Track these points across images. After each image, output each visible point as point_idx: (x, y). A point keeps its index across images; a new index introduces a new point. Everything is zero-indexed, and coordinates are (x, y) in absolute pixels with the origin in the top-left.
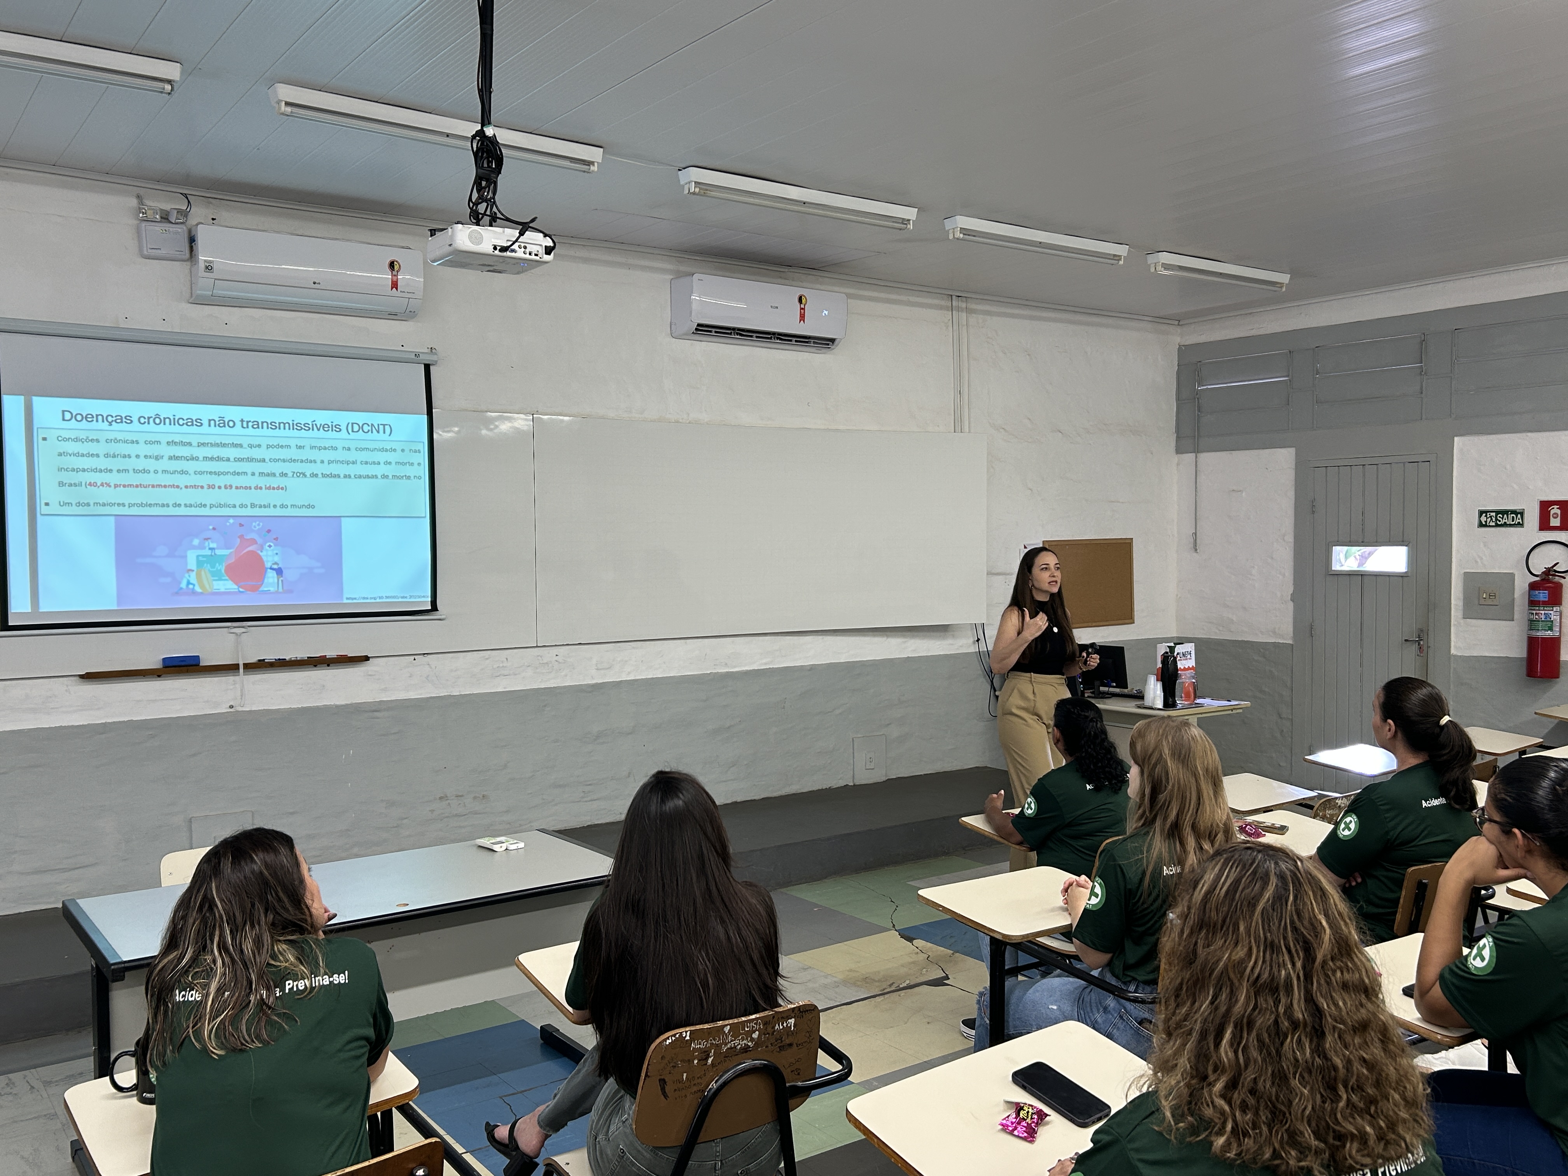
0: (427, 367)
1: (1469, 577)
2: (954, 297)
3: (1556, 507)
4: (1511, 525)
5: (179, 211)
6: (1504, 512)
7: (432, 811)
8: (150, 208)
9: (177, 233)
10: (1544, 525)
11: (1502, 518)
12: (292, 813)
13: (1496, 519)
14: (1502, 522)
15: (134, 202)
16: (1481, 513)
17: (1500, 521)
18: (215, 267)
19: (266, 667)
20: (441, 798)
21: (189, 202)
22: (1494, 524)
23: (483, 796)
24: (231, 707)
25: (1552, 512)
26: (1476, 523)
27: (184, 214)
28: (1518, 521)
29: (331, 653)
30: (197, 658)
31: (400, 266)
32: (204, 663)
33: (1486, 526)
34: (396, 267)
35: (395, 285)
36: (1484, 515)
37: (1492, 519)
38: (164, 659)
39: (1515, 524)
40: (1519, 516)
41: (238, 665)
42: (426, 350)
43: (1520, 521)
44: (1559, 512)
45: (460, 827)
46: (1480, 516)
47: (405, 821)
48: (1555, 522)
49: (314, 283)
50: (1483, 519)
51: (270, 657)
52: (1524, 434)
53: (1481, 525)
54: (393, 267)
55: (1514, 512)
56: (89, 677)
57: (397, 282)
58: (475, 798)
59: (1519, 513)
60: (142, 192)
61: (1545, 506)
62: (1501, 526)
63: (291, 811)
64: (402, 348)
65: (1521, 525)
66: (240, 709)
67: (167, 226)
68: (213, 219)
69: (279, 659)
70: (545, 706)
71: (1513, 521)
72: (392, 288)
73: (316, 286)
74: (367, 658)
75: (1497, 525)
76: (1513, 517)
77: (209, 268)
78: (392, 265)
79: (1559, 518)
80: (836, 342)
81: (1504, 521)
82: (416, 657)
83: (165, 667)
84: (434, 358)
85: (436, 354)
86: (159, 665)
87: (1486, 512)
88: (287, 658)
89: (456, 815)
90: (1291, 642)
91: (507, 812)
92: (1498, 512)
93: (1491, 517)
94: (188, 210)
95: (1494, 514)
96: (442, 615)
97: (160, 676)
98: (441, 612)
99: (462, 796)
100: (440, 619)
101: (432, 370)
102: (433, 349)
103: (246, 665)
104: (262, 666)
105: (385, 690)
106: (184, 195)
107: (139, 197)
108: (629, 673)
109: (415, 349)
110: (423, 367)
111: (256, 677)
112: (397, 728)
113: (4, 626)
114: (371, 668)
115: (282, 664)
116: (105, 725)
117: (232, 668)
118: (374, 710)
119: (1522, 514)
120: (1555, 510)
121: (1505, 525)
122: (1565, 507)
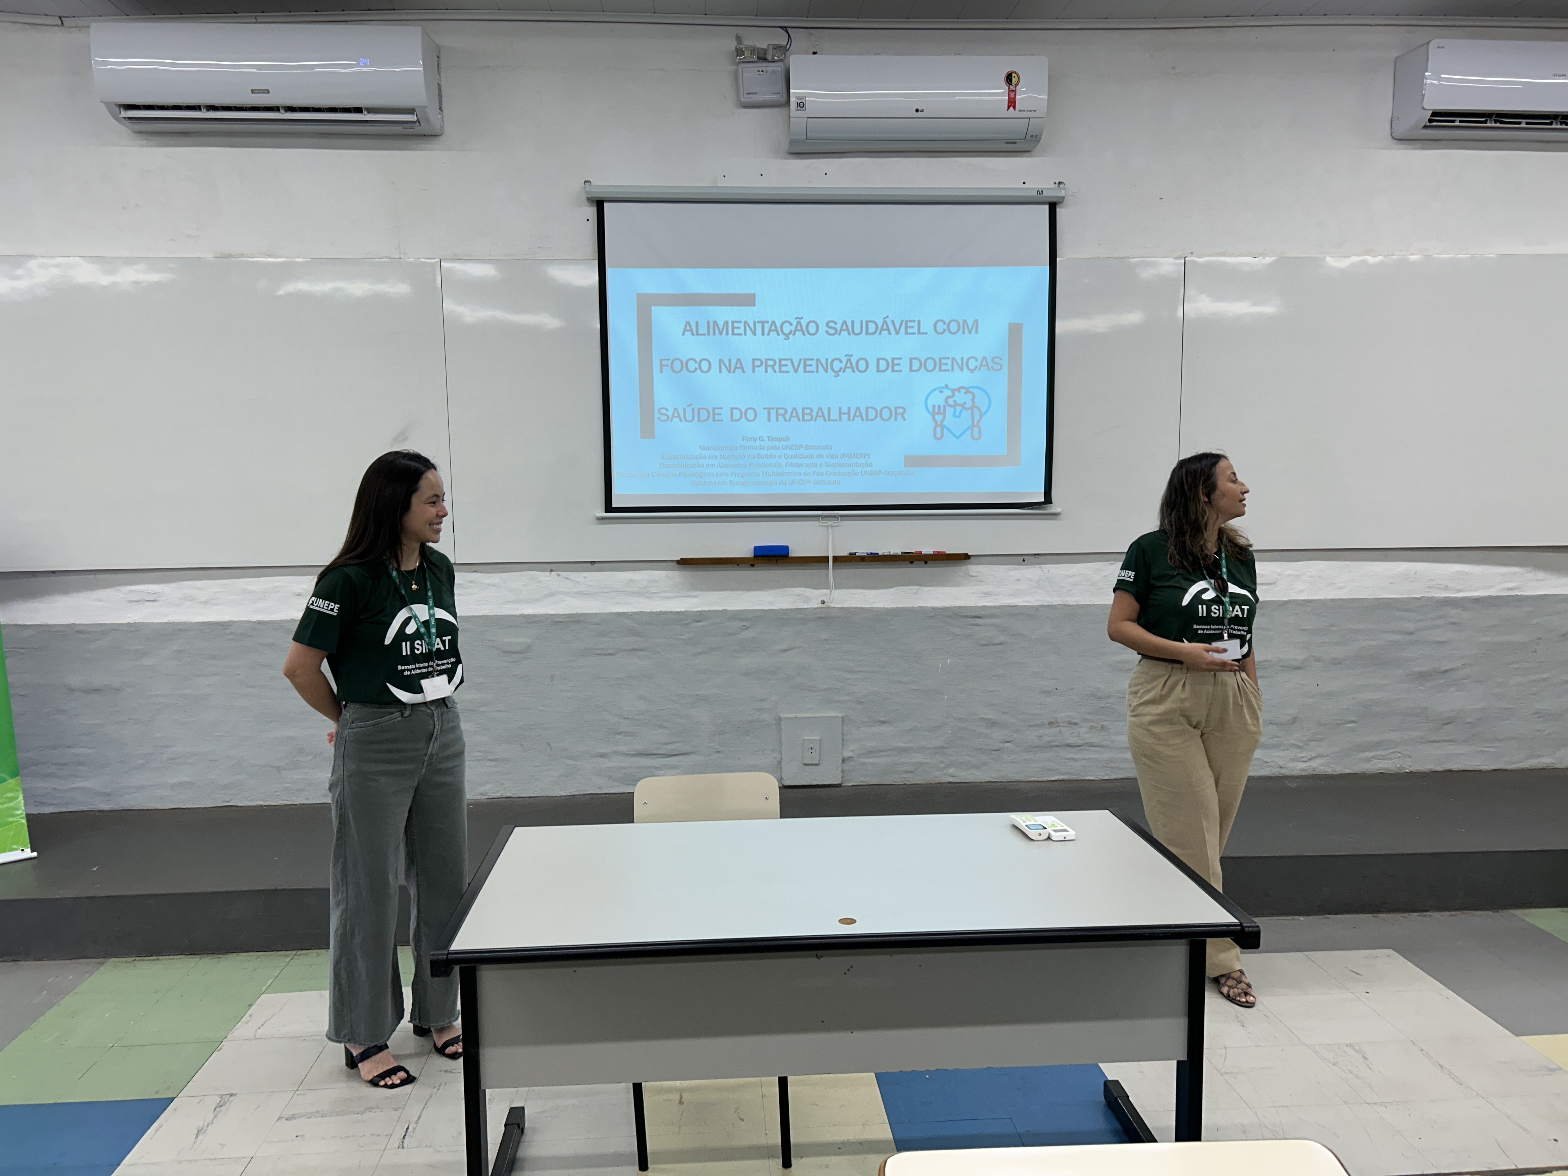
0: (1053, 207)
5: (777, 47)
7: (1040, 737)
8: (747, 48)
9: (774, 72)
12: (883, 722)
15: (734, 44)
18: (807, 106)
19: (856, 561)
20: (1050, 723)
21: (789, 36)
23: (1102, 727)
24: (823, 602)
27: (783, 50)
29: (928, 550)
30: (786, 548)
31: (1019, 78)
32: (794, 553)
34: (1014, 80)
35: (1012, 103)
38: (756, 548)
41: (828, 557)
42: (1053, 186)
45: (1073, 759)
47: (1008, 745)
49: (917, 111)
51: (863, 551)
54: (1011, 81)
56: (684, 563)
57: (1015, 99)
58: (1092, 727)
60: (740, 31)
63: (883, 719)
64: (1024, 186)
66: (832, 605)
67: (762, 66)
68: (814, 53)
69: (871, 553)
72: (1009, 108)
73: (919, 114)
74: (966, 557)
77: (801, 105)
78: (1009, 78)
82: (1025, 558)
83: (756, 556)
84: (1062, 193)
85: (1064, 188)
86: (748, 553)
88: (880, 553)
89: (1069, 746)
94: (788, 46)
96: (1059, 510)
97: (752, 566)
98: (1055, 508)
99: (1075, 724)
100: (1055, 515)
101: (1059, 210)
102: (1060, 183)
103: (836, 559)
104: (852, 560)
105: (988, 594)
106: (785, 28)
107: (738, 38)
108: (1301, 591)
109: (1040, 186)
110: (1047, 207)
111: (848, 572)
112: (1001, 638)
113: (609, 508)
114: (973, 569)
115: (874, 559)
116: (701, 613)
117: (822, 561)
118: (974, 615)
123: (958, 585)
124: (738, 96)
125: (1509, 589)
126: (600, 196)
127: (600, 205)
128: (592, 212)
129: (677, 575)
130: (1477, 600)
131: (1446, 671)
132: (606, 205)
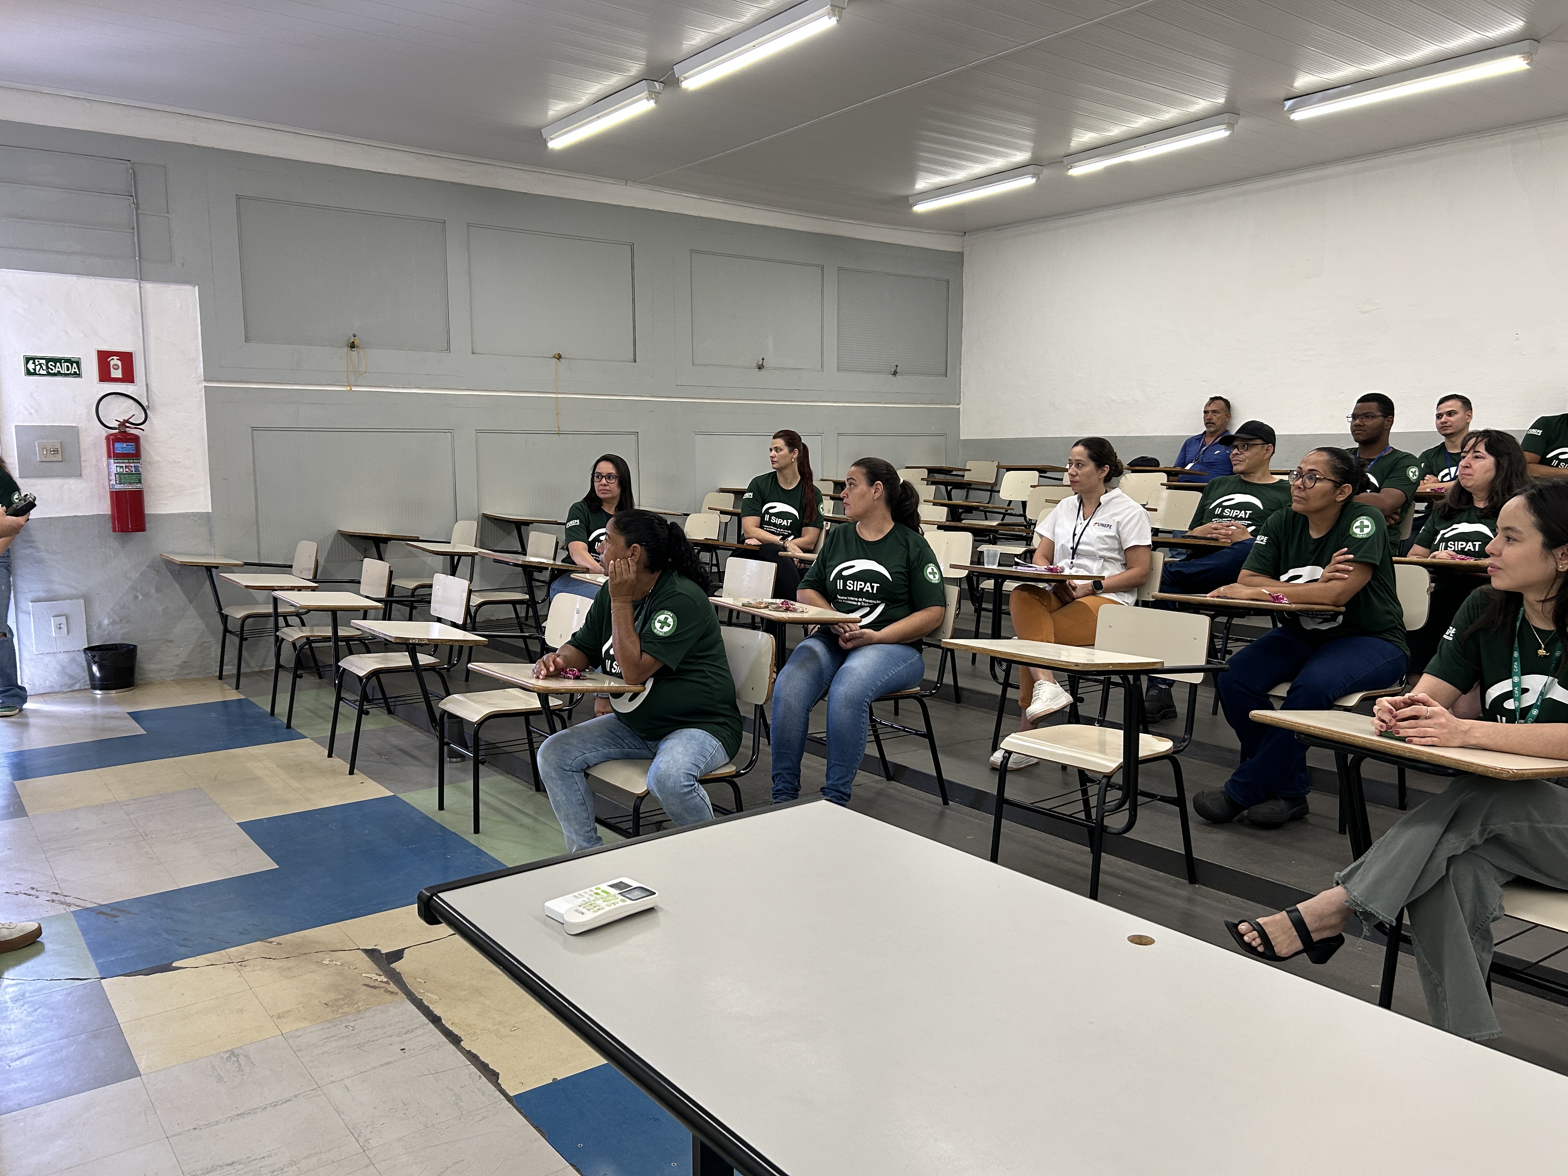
1: (22, 431)
3: (115, 358)
4: (66, 375)
6: (56, 360)
10: (105, 376)
11: (55, 367)
13: (48, 368)
14: (55, 371)
16: (28, 360)
17: (52, 370)
22: (45, 372)
25: (112, 363)
26: (23, 370)
28: (73, 370)
33: (35, 374)
36: (31, 362)
37: (41, 367)
39: (71, 374)
40: (75, 365)
43: (77, 370)
44: (119, 363)
46: (27, 362)
48: (117, 374)
50: (31, 366)
53: (29, 373)
55: (68, 360)
59: (74, 362)
61: (104, 357)
62: (54, 375)
65: (77, 375)
71: (68, 370)
75: (49, 374)
76: (67, 366)
79: (120, 370)
81: (57, 369)
87: (34, 359)
92: (48, 360)
93: (40, 364)
95: (44, 361)
119: (78, 363)
120: (115, 361)
121: (59, 374)
122: (127, 359)
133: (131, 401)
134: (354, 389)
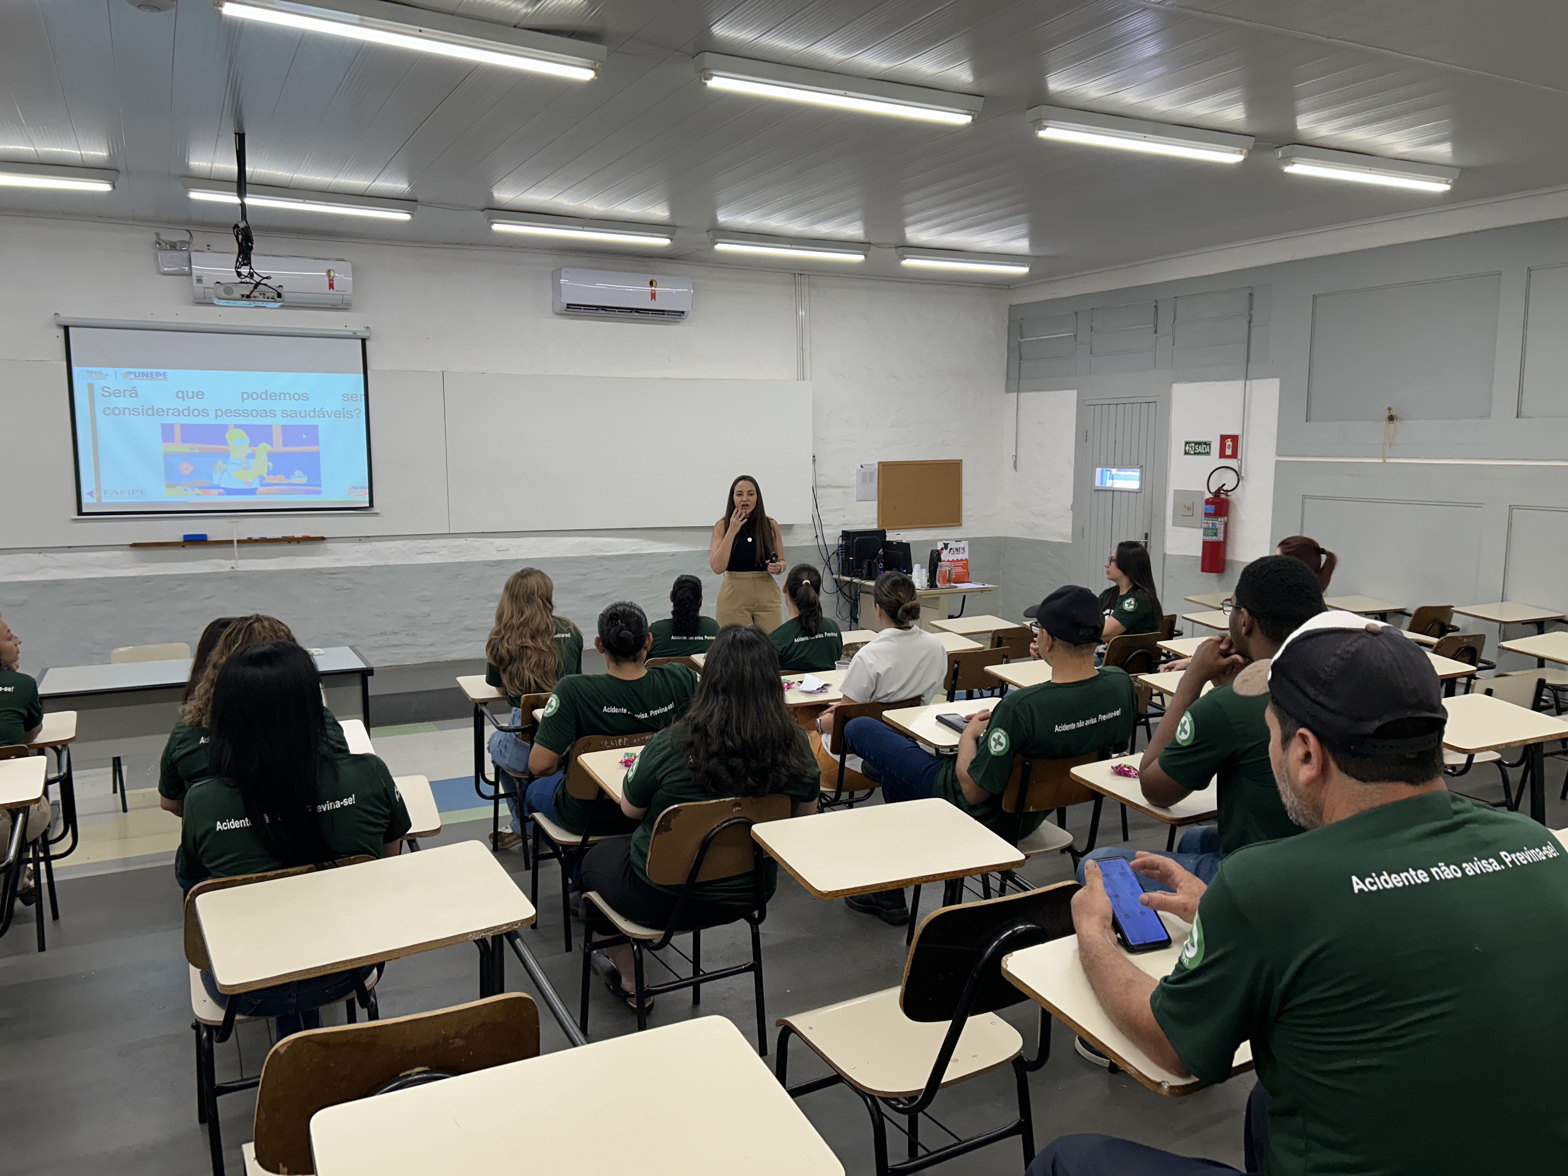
0: (364, 341)
1: (1176, 492)
2: (797, 275)
3: (1229, 440)
4: (1203, 454)
5: (183, 242)
6: (1200, 443)
7: (376, 642)
8: (163, 241)
9: (181, 257)
10: (1222, 455)
11: (1198, 448)
13: (1195, 449)
15: (154, 238)
16: (1187, 443)
17: (1197, 450)
18: (204, 281)
19: (252, 542)
20: (382, 634)
21: (191, 235)
22: (1192, 452)
24: (233, 568)
25: (1227, 444)
26: (1183, 451)
27: (187, 243)
28: (1207, 450)
29: (298, 535)
30: (205, 536)
31: (335, 273)
32: (210, 539)
33: (1188, 454)
34: (332, 274)
35: (332, 286)
36: (1188, 445)
37: (1192, 449)
38: (185, 536)
39: (1205, 452)
40: (1208, 446)
41: (233, 540)
42: (363, 329)
43: (1209, 450)
45: (396, 653)
46: (1186, 446)
48: (1229, 452)
50: (1187, 448)
51: (256, 536)
52: (1213, 383)
53: (1186, 453)
54: (330, 274)
55: (1205, 443)
56: (135, 545)
57: (333, 284)
58: (407, 635)
59: (1208, 444)
60: (158, 230)
61: (1223, 438)
62: (1197, 454)
64: (346, 329)
65: (1208, 453)
66: (238, 569)
67: (173, 252)
68: (208, 246)
69: (262, 538)
70: (458, 575)
71: (1204, 450)
72: (330, 288)
74: (323, 539)
75: (1195, 454)
76: (1204, 447)
77: (200, 280)
78: (329, 272)
79: (1230, 448)
80: (685, 313)
81: (1199, 450)
82: (360, 539)
83: (185, 541)
84: (368, 334)
85: (370, 331)
86: (180, 539)
87: (1189, 443)
88: (268, 538)
89: (393, 646)
90: (1070, 542)
91: (431, 645)
92: (1195, 443)
93: (1192, 447)
94: (190, 242)
95: (1193, 445)
96: (378, 511)
97: (183, 546)
98: (376, 509)
99: (397, 633)
100: (376, 514)
101: (368, 343)
102: (368, 327)
103: (239, 541)
104: (250, 541)
105: (339, 560)
106: (188, 231)
107: (157, 234)
108: (524, 554)
109: (355, 329)
110: (360, 341)
111: (247, 549)
112: (349, 586)
113: (80, 513)
114: (329, 545)
115: (264, 541)
116: (148, 576)
117: (231, 542)
118: (332, 573)
119: (1210, 445)
120: (1229, 443)
121: (1199, 453)
122: (1235, 439)
123: (319, 555)
124: (158, 268)
125: (634, 550)
126: (66, 324)
127: (66, 329)
128: (61, 332)
129: (131, 554)
130: (619, 557)
131: (604, 595)
132: (71, 329)
133: (1234, 473)
134: (1387, 461)
